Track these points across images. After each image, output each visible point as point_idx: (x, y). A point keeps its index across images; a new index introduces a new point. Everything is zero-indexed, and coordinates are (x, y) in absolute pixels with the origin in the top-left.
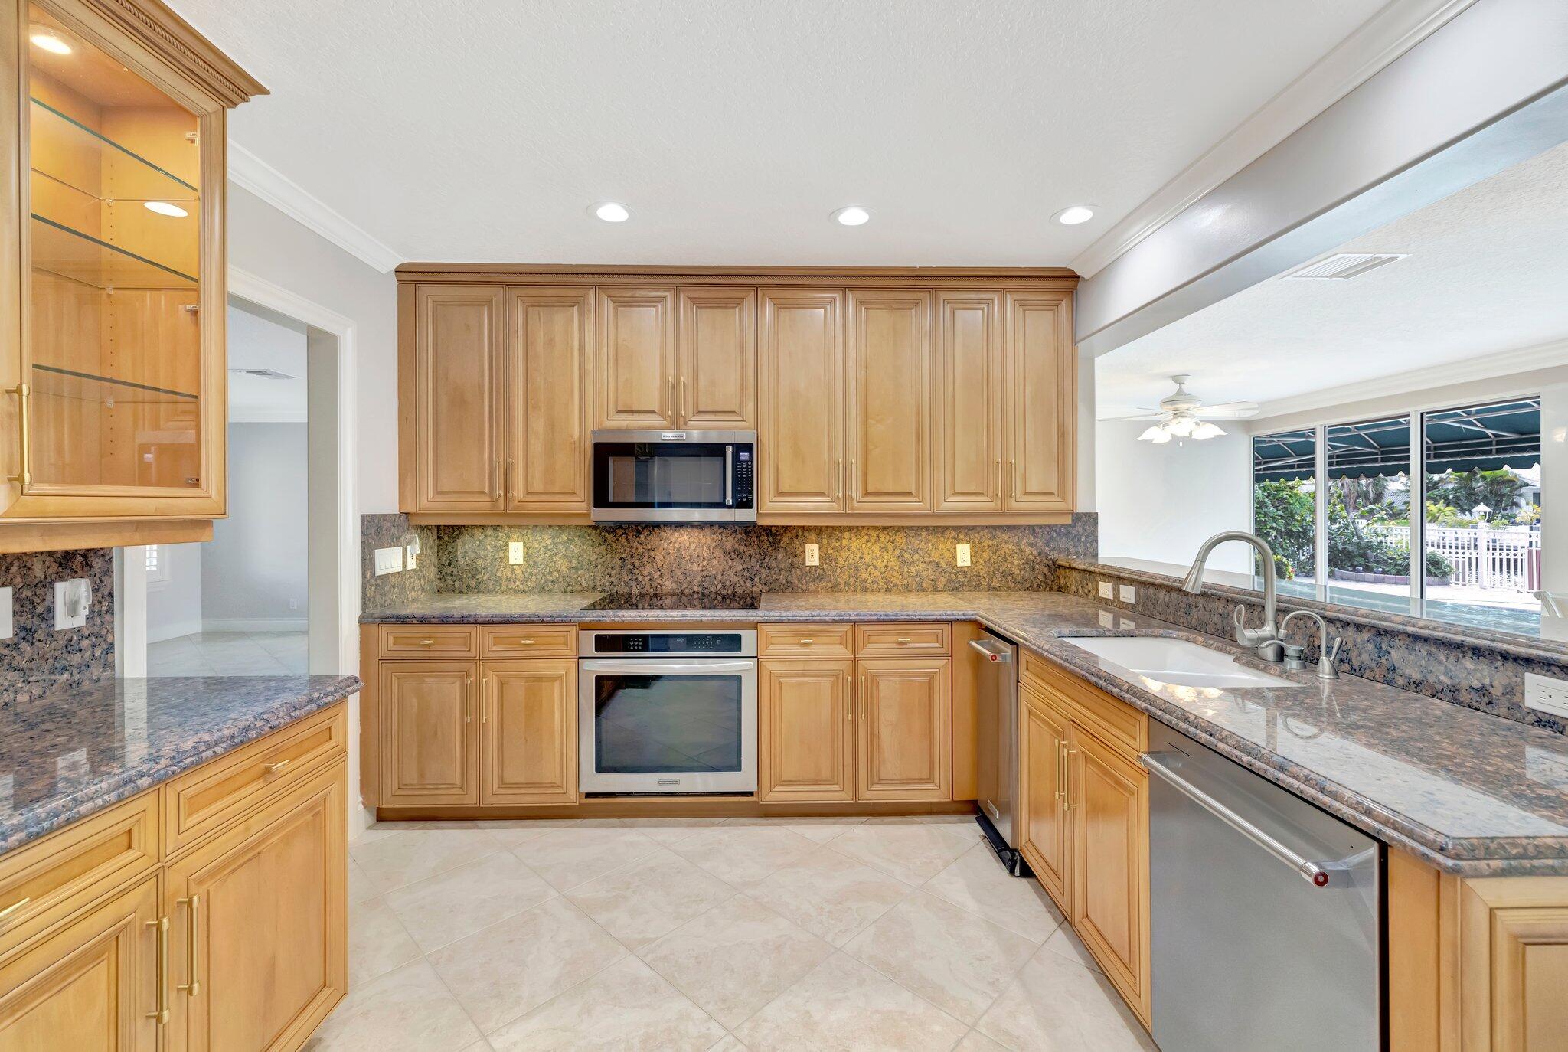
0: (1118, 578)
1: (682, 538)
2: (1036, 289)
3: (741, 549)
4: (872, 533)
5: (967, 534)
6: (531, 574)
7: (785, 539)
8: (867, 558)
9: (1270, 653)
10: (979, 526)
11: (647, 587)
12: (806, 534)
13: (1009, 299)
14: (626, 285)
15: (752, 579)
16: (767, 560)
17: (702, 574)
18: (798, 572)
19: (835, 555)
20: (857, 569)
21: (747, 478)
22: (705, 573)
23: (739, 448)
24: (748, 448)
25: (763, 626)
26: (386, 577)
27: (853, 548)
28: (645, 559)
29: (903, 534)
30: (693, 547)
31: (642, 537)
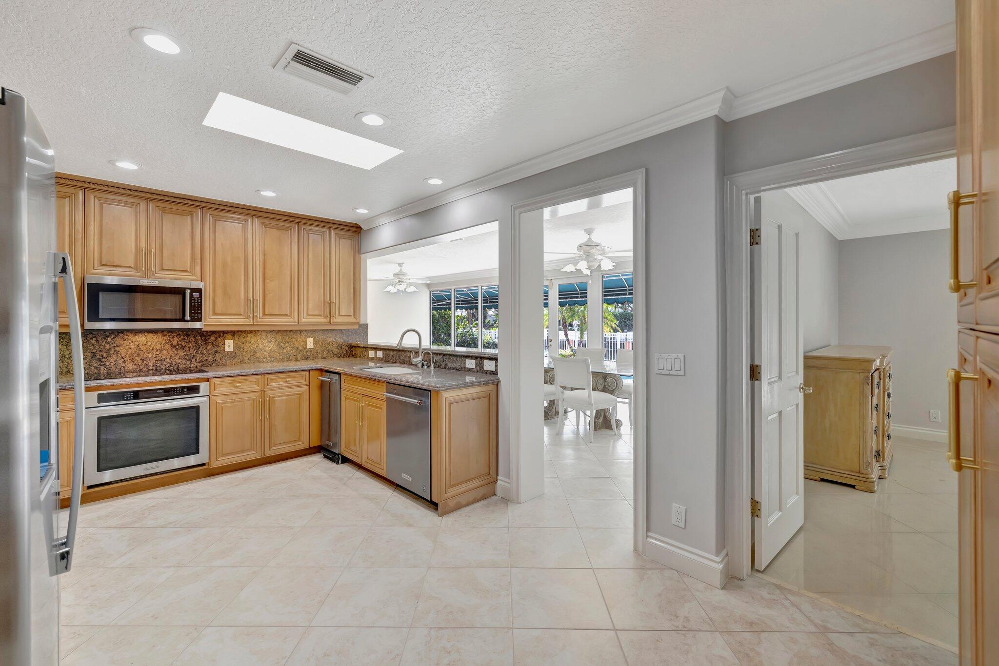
0: (376, 348)
1: (141, 339)
2: (344, 229)
3: (183, 344)
4: (263, 334)
5: (312, 334)
7: (212, 338)
8: (261, 346)
9: (420, 365)
10: (317, 330)
11: (113, 369)
12: (225, 335)
13: (333, 232)
15: (190, 360)
16: (200, 349)
17: (156, 359)
18: (220, 355)
19: (242, 345)
20: (255, 352)
21: (198, 306)
22: (158, 358)
23: (193, 290)
24: (199, 291)
25: (213, 380)
27: (253, 342)
28: (112, 352)
29: (280, 334)
30: (149, 344)
31: (109, 339)
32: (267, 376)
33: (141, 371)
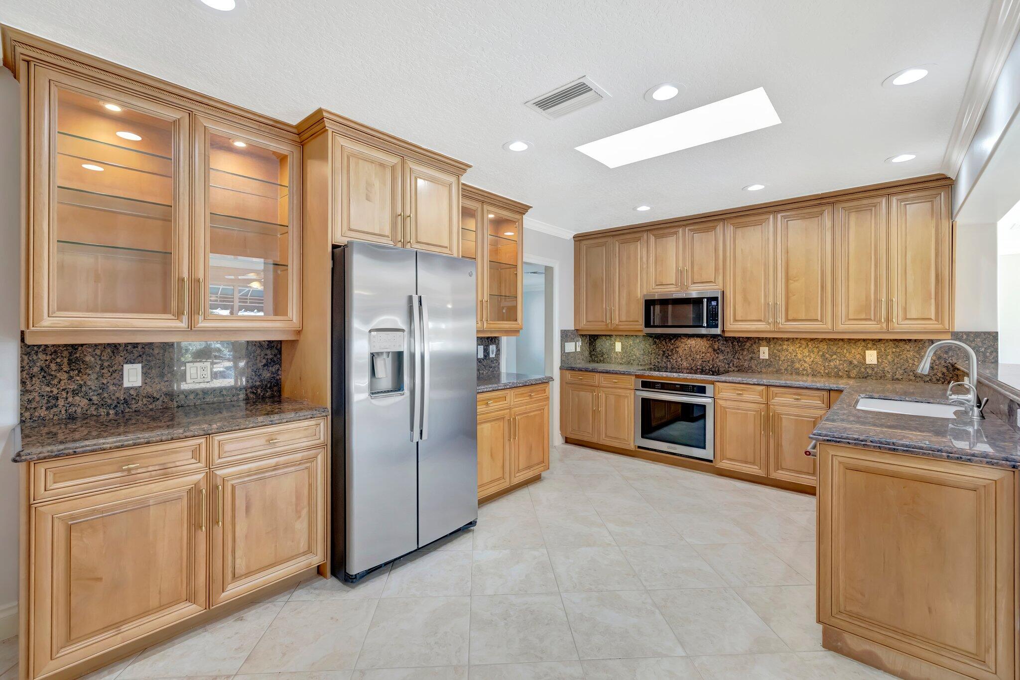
1: (692, 342)
3: (723, 348)
4: (803, 342)
5: (874, 344)
6: (624, 356)
7: (748, 344)
8: (800, 356)
10: (884, 340)
11: (675, 365)
12: (761, 342)
13: (894, 200)
14: (661, 228)
15: (729, 364)
16: (737, 355)
17: (702, 360)
18: (755, 362)
19: (778, 354)
20: (793, 362)
22: (704, 360)
23: (710, 299)
24: (716, 299)
25: (717, 383)
26: (569, 353)
27: (790, 350)
28: (674, 352)
29: (824, 343)
30: (697, 347)
31: (673, 341)
32: (772, 389)
33: (692, 369)
